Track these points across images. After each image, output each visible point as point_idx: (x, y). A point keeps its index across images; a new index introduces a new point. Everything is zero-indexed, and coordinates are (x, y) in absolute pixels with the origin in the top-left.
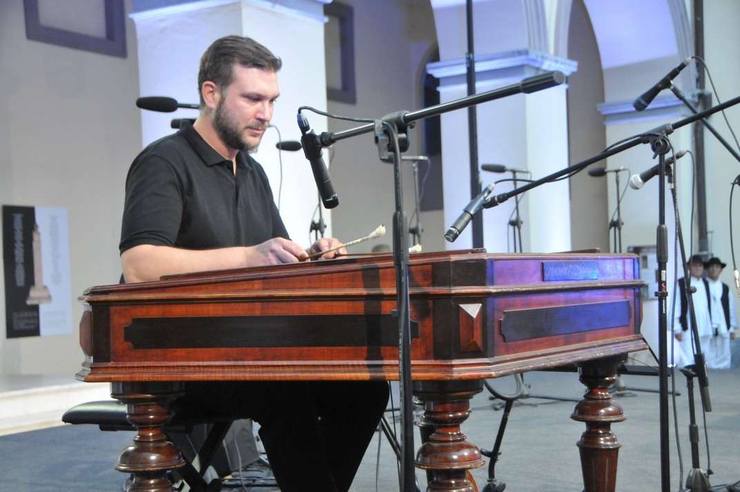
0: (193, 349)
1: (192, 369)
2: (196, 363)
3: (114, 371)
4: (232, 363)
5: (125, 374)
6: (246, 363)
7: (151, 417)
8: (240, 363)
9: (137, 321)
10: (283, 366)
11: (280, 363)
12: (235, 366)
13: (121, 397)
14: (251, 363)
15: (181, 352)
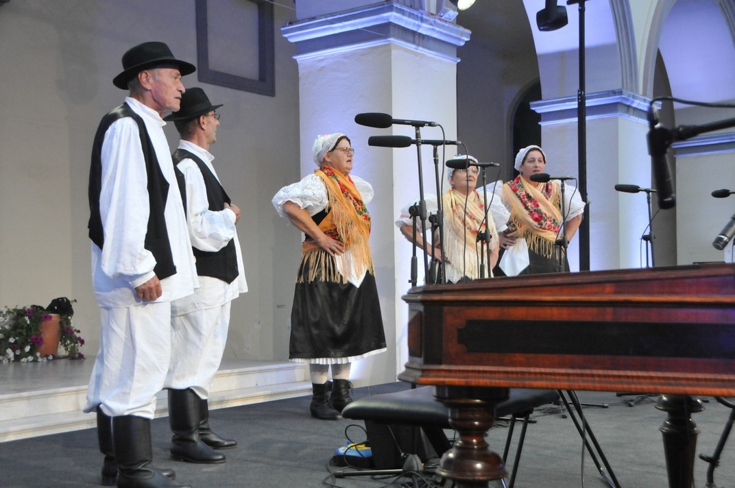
0: (533, 355)
1: (533, 376)
2: (538, 370)
3: (447, 374)
4: (578, 371)
5: (459, 378)
6: (595, 372)
7: (476, 423)
8: (588, 372)
9: (471, 323)
10: (638, 377)
11: (634, 373)
12: (582, 375)
13: (447, 401)
14: (601, 372)
15: (519, 357)
